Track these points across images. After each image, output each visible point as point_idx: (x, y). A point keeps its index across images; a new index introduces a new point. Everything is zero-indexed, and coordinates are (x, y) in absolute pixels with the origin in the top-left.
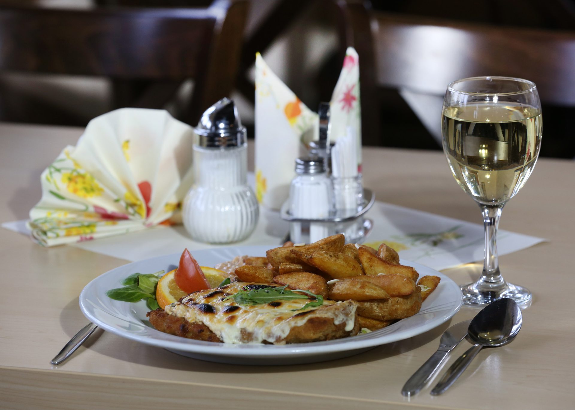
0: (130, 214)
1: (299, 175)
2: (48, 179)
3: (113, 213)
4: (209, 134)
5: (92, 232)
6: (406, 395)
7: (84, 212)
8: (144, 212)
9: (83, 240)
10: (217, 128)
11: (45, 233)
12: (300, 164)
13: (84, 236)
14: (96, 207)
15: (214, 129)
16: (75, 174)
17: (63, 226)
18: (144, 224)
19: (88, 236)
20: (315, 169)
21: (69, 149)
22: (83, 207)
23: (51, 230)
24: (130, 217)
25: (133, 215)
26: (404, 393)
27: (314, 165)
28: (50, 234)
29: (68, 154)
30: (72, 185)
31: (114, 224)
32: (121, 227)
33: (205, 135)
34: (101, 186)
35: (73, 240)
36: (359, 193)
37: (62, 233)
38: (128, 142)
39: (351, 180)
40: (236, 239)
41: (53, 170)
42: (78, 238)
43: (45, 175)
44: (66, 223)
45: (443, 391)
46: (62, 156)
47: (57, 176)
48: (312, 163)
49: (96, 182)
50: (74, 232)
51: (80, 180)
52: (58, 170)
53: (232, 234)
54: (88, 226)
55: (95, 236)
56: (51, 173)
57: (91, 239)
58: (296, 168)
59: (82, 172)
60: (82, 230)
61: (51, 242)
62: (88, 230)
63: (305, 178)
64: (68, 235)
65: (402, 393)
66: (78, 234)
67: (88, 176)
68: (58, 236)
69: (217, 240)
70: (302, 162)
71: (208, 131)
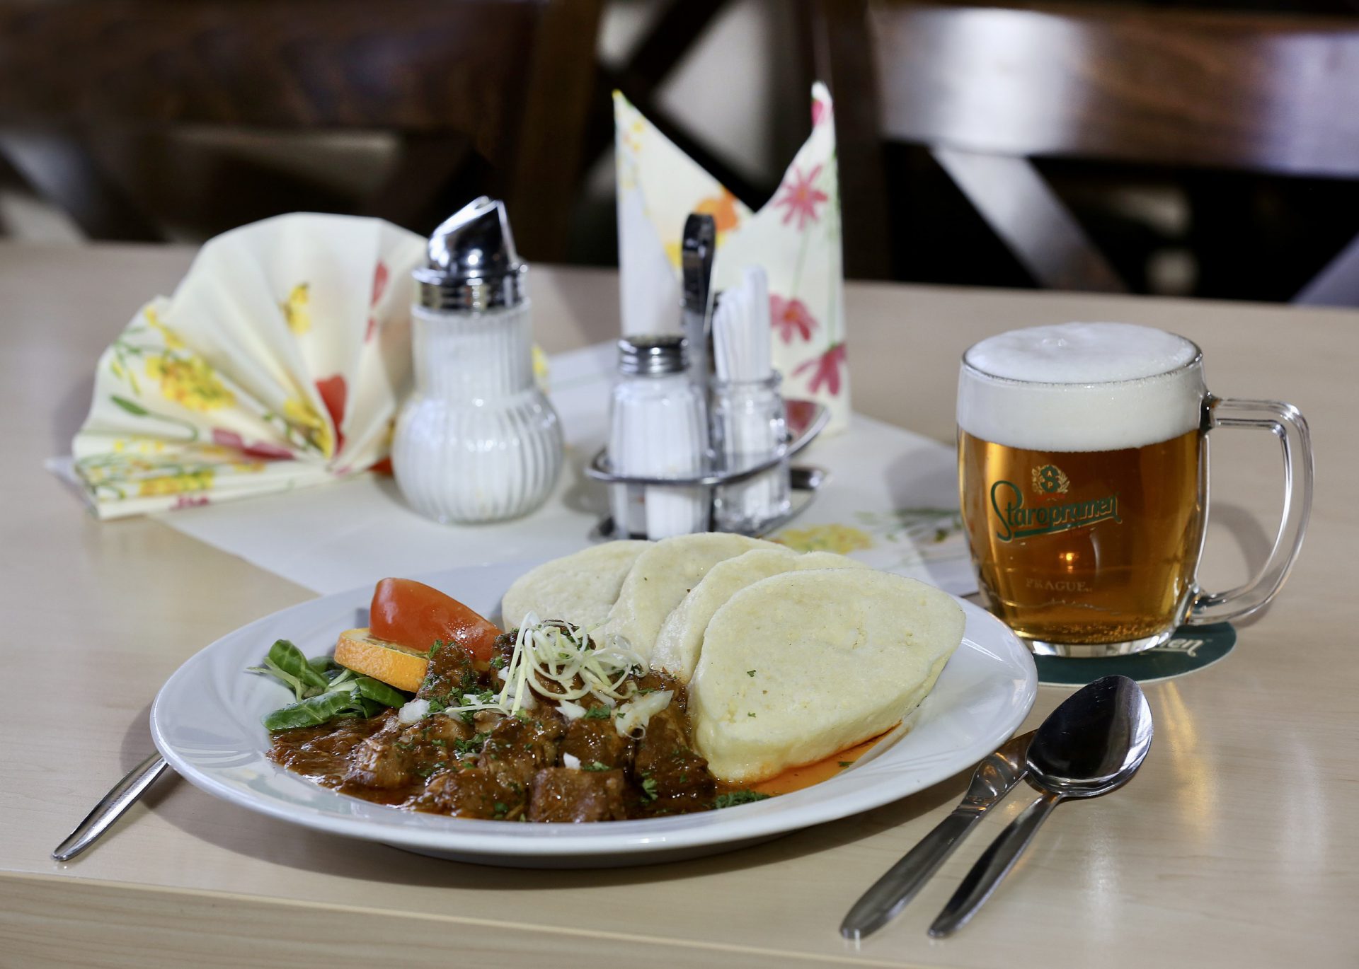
0: (295, 446)
1: (627, 377)
2: (115, 371)
3: (261, 444)
4: (443, 279)
5: (204, 488)
6: (851, 936)
7: (191, 442)
8: (329, 443)
9: (185, 505)
10: (463, 268)
11: (94, 489)
12: (627, 353)
13: (186, 496)
14: (218, 432)
15: (454, 268)
16: (169, 361)
17: (139, 474)
18: (329, 469)
19: (197, 497)
20: (662, 364)
21: (158, 304)
22: (185, 433)
23: (107, 483)
24: (298, 454)
25: (304, 449)
26: (846, 931)
27: (660, 355)
28: (103, 492)
29: (154, 317)
30: (171, 382)
31: (256, 469)
32: (274, 476)
33: (436, 282)
34: (227, 385)
35: (158, 505)
36: (777, 416)
37: (131, 488)
38: (304, 287)
39: (755, 388)
40: (513, 510)
41: (123, 350)
42: (172, 501)
43: (108, 361)
44: (148, 467)
45: (960, 926)
46: (140, 320)
47: (133, 363)
48: (656, 351)
49: (217, 378)
50: (161, 486)
51: (182, 372)
52: (136, 351)
53: (502, 499)
54: (196, 475)
55: (213, 496)
56: (121, 357)
57: (204, 502)
58: (621, 363)
59: (184, 354)
60: (179, 484)
61: (108, 509)
62: (193, 484)
63: (641, 384)
64: (148, 493)
65: (841, 930)
66: (170, 492)
67: (198, 365)
68: (122, 497)
69: (469, 515)
70: (633, 350)
71: (443, 274)
